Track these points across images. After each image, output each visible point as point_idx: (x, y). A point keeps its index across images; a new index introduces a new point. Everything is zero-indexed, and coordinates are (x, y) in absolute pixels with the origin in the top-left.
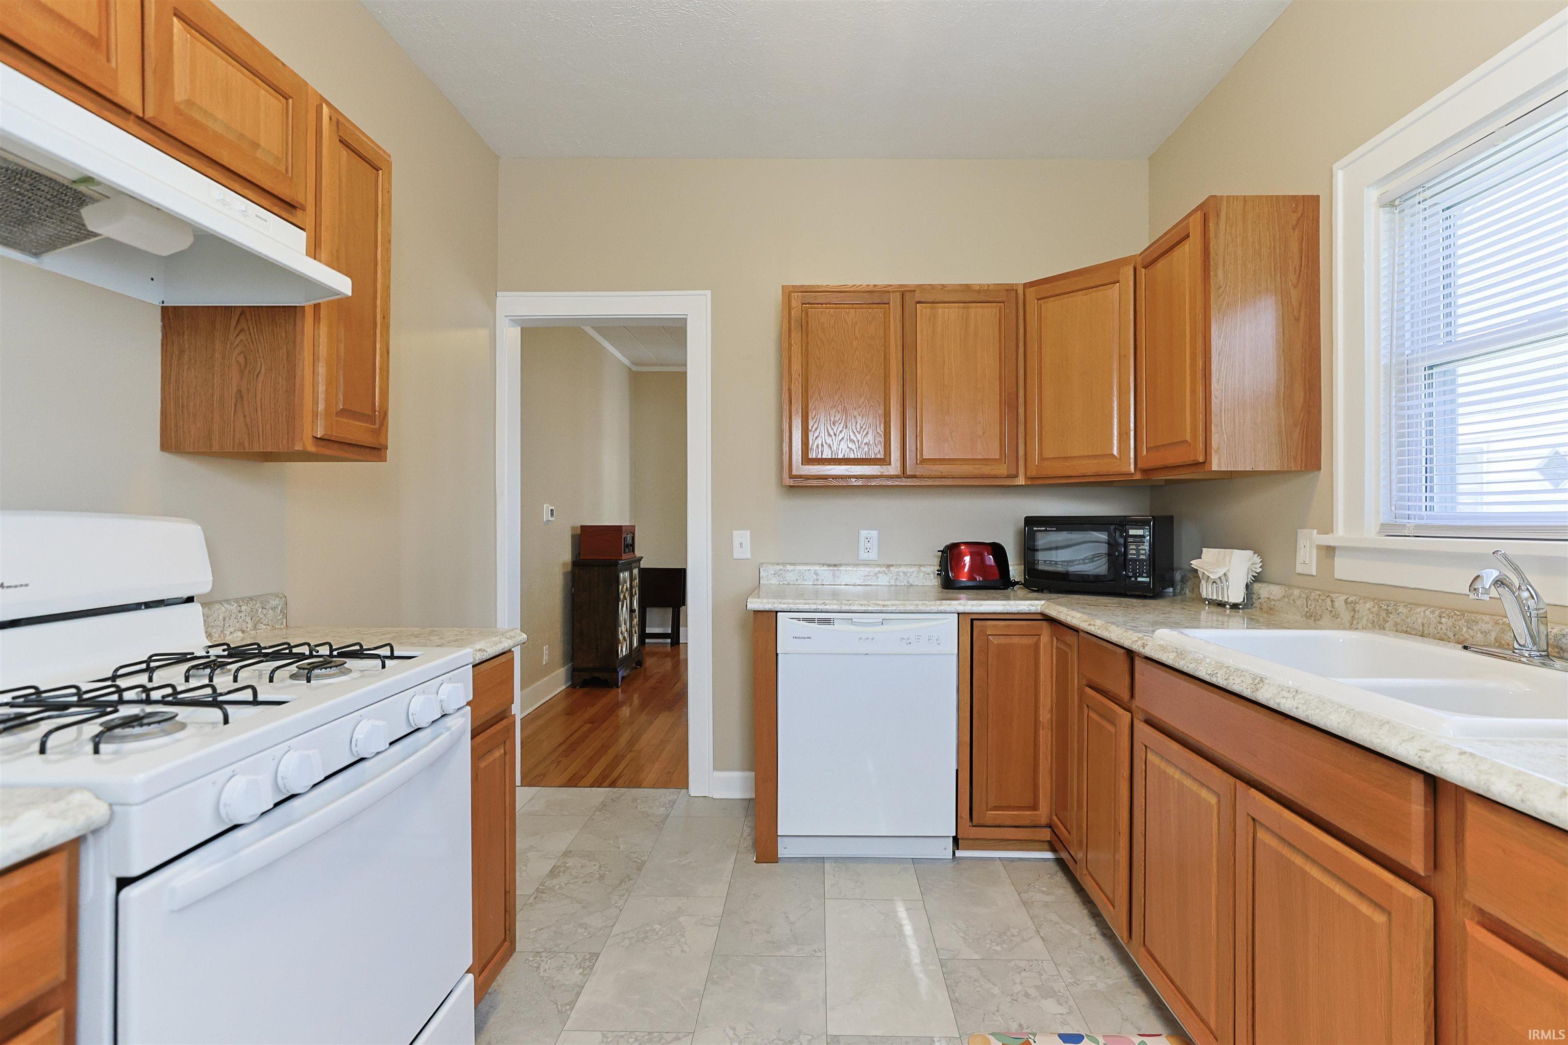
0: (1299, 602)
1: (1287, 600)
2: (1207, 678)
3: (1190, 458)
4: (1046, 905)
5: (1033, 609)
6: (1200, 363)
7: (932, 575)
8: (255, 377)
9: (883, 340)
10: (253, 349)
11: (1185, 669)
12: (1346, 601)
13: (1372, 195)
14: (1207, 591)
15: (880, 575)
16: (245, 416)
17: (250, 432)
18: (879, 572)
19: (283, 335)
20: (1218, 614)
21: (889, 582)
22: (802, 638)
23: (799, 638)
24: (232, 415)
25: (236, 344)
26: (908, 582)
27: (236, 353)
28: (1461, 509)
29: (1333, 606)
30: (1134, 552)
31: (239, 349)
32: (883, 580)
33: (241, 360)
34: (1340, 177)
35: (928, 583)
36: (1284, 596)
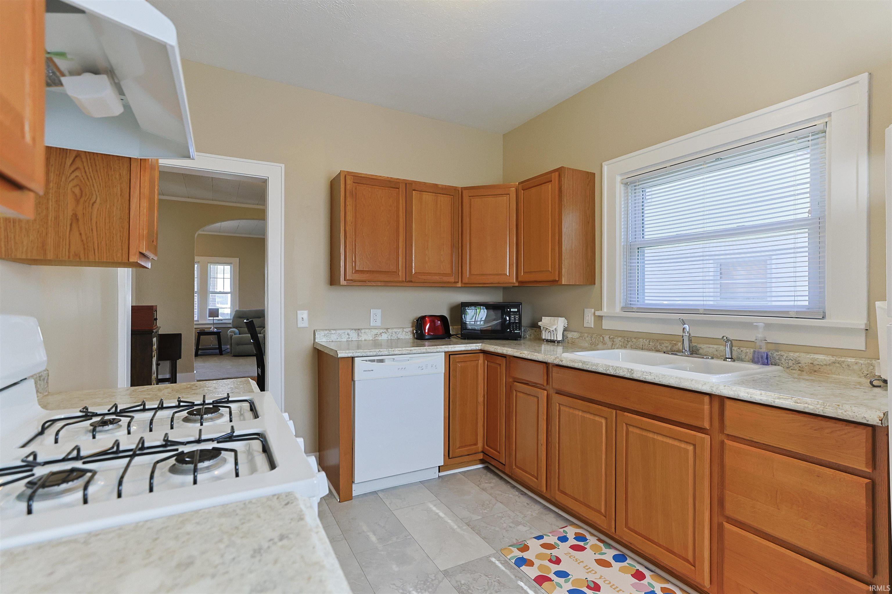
0: (587, 339)
1: (581, 338)
2: (604, 372)
3: (551, 278)
4: (492, 488)
5: (477, 348)
6: (557, 238)
7: (409, 333)
8: (91, 205)
9: (396, 208)
10: (88, 184)
11: (590, 369)
12: (609, 337)
13: (619, 179)
14: (545, 335)
15: (383, 334)
16: (81, 234)
17: (86, 247)
18: (383, 332)
19: (117, 177)
20: (553, 345)
21: (387, 337)
22: (369, 371)
23: (367, 371)
24: (68, 233)
25: (71, 178)
26: (397, 337)
27: (71, 185)
28: (646, 302)
29: (603, 340)
30: (513, 319)
31: (75, 182)
32: (385, 337)
33: (77, 190)
34: (605, 169)
35: (407, 337)
36: (580, 337)
